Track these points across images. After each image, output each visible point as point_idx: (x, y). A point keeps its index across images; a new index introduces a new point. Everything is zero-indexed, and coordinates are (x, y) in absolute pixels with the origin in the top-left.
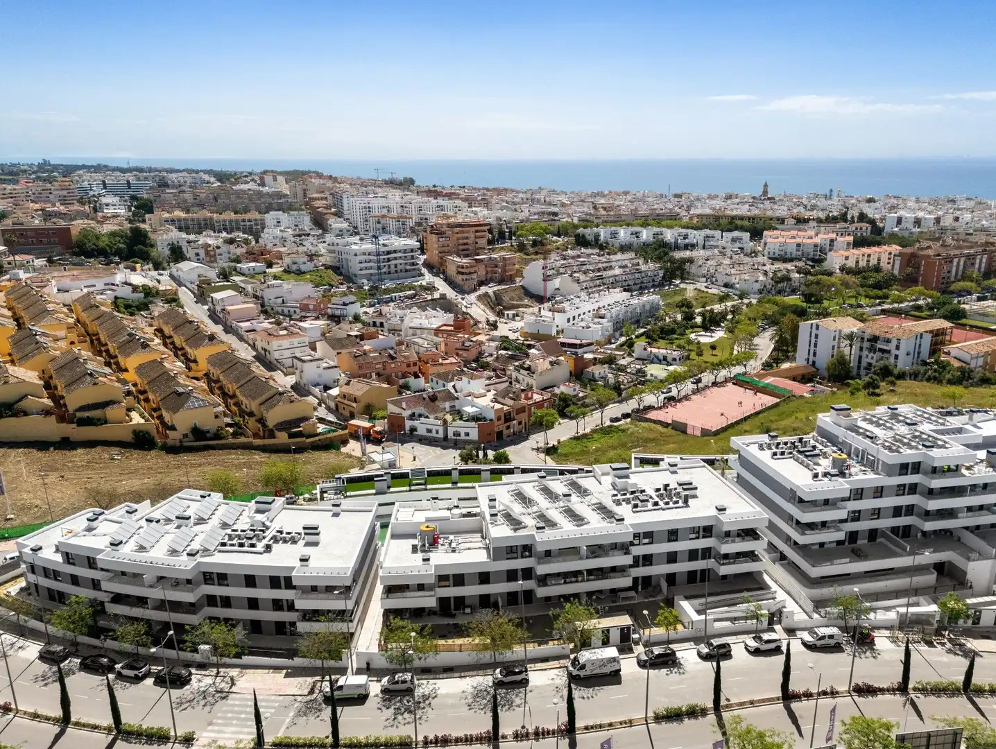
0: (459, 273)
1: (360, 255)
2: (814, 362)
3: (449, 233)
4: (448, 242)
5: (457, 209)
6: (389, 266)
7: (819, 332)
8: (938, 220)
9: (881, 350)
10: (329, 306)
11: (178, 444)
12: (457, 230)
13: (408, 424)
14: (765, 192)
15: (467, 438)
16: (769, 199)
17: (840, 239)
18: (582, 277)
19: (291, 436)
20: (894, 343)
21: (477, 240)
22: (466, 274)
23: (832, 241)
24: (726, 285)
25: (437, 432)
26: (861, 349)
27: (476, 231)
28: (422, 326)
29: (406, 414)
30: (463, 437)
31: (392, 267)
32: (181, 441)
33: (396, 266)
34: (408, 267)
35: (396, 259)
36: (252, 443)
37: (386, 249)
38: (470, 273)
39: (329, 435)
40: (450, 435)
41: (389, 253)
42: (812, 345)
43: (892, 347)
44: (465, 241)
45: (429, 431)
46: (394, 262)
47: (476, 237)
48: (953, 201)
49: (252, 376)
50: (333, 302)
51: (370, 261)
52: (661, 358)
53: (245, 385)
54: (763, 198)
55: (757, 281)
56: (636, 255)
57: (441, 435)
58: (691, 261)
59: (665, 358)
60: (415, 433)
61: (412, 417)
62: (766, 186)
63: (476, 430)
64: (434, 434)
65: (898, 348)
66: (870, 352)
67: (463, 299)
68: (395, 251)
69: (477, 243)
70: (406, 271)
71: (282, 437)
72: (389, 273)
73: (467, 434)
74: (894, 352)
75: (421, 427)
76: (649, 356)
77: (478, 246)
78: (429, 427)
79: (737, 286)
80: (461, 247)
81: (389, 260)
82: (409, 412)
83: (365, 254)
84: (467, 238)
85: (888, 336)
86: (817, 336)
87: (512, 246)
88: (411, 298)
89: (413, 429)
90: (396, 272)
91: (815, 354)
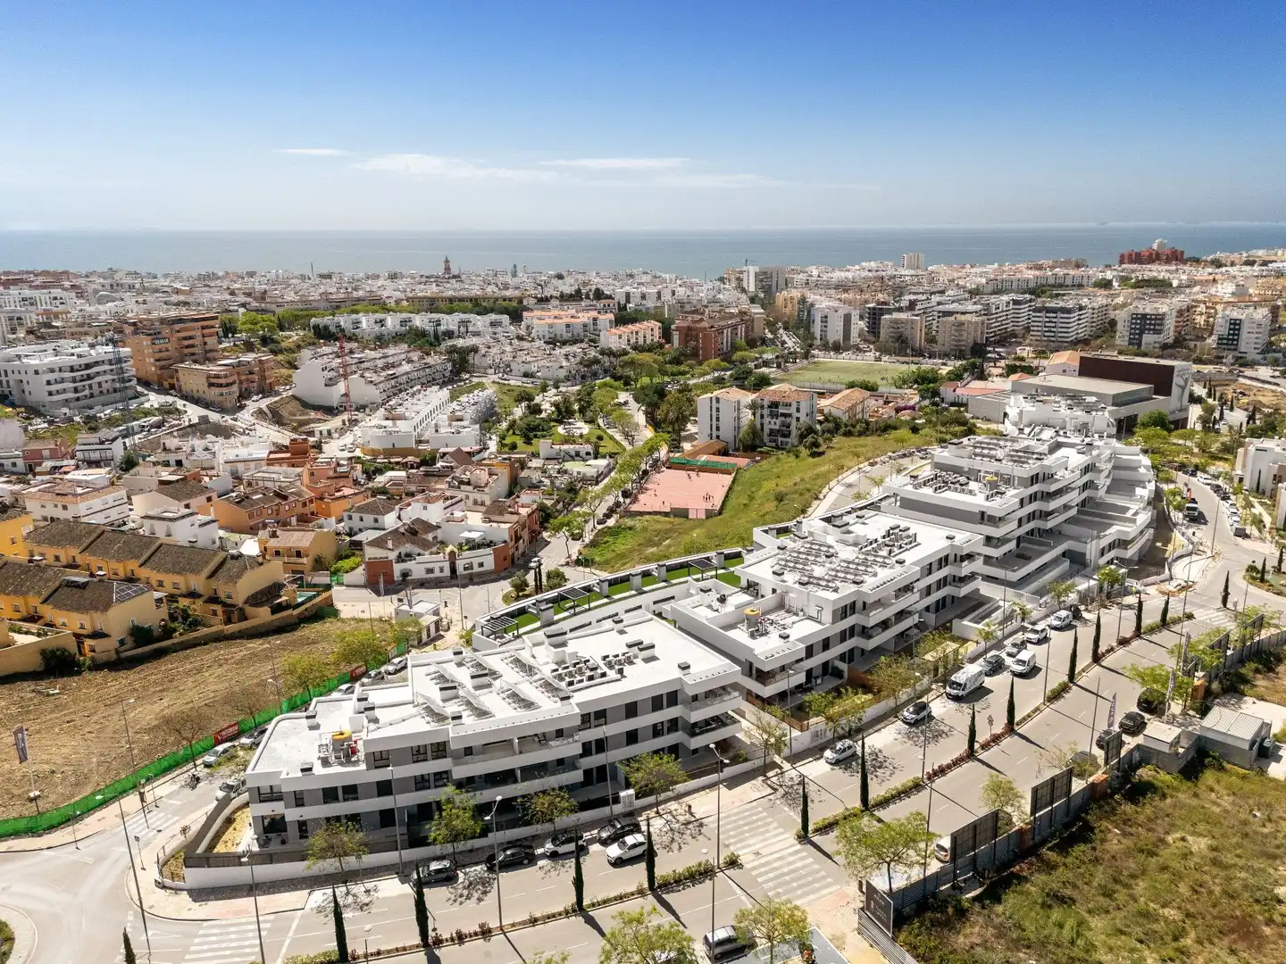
0: (211, 385)
1: (44, 372)
2: (718, 437)
3: (166, 331)
4: (166, 345)
5: (58, 302)
6: (90, 387)
7: (720, 406)
8: (659, 294)
9: (783, 415)
10: (78, 448)
11: (114, 656)
12: (177, 327)
13: (398, 569)
14: (448, 269)
15: (481, 569)
16: (454, 277)
17: (601, 317)
18: (375, 378)
19: (277, 609)
20: (794, 406)
21: (206, 339)
22: (221, 386)
23: (595, 319)
24: (526, 375)
25: (442, 570)
26: (762, 416)
27: (203, 328)
28: (240, 458)
29: (393, 556)
30: (476, 569)
31: (95, 387)
32: (117, 652)
33: (100, 384)
34: (118, 385)
35: (98, 374)
36: (222, 631)
37: (83, 361)
38: (228, 385)
39: (314, 601)
40: (460, 570)
41: (88, 366)
42: (714, 419)
43: (793, 410)
44: (190, 342)
45: (430, 571)
46: (98, 379)
47: (203, 336)
48: (631, 276)
49: (157, 544)
50: (79, 441)
51: (63, 381)
52: (573, 453)
53: (153, 558)
54: (447, 276)
55: (561, 367)
56: (409, 346)
57: (447, 572)
58: (475, 350)
59: (578, 454)
60: (409, 578)
61: (400, 559)
62: (447, 261)
63: (491, 558)
64: (437, 574)
65: (798, 410)
66: (772, 418)
67: (236, 420)
68: (97, 363)
69: (205, 343)
70: (115, 391)
71: (263, 615)
72: (92, 396)
73: (481, 565)
74: (796, 415)
75: (417, 569)
76: (558, 454)
77: (208, 347)
78: (430, 566)
79: (539, 374)
80: (187, 351)
81: (89, 377)
82: (396, 553)
83: (52, 371)
84: (190, 338)
85: (787, 400)
86: (718, 409)
87: (235, 345)
88: (159, 427)
89: (405, 575)
90: (101, 392)
91: (718, 429)
